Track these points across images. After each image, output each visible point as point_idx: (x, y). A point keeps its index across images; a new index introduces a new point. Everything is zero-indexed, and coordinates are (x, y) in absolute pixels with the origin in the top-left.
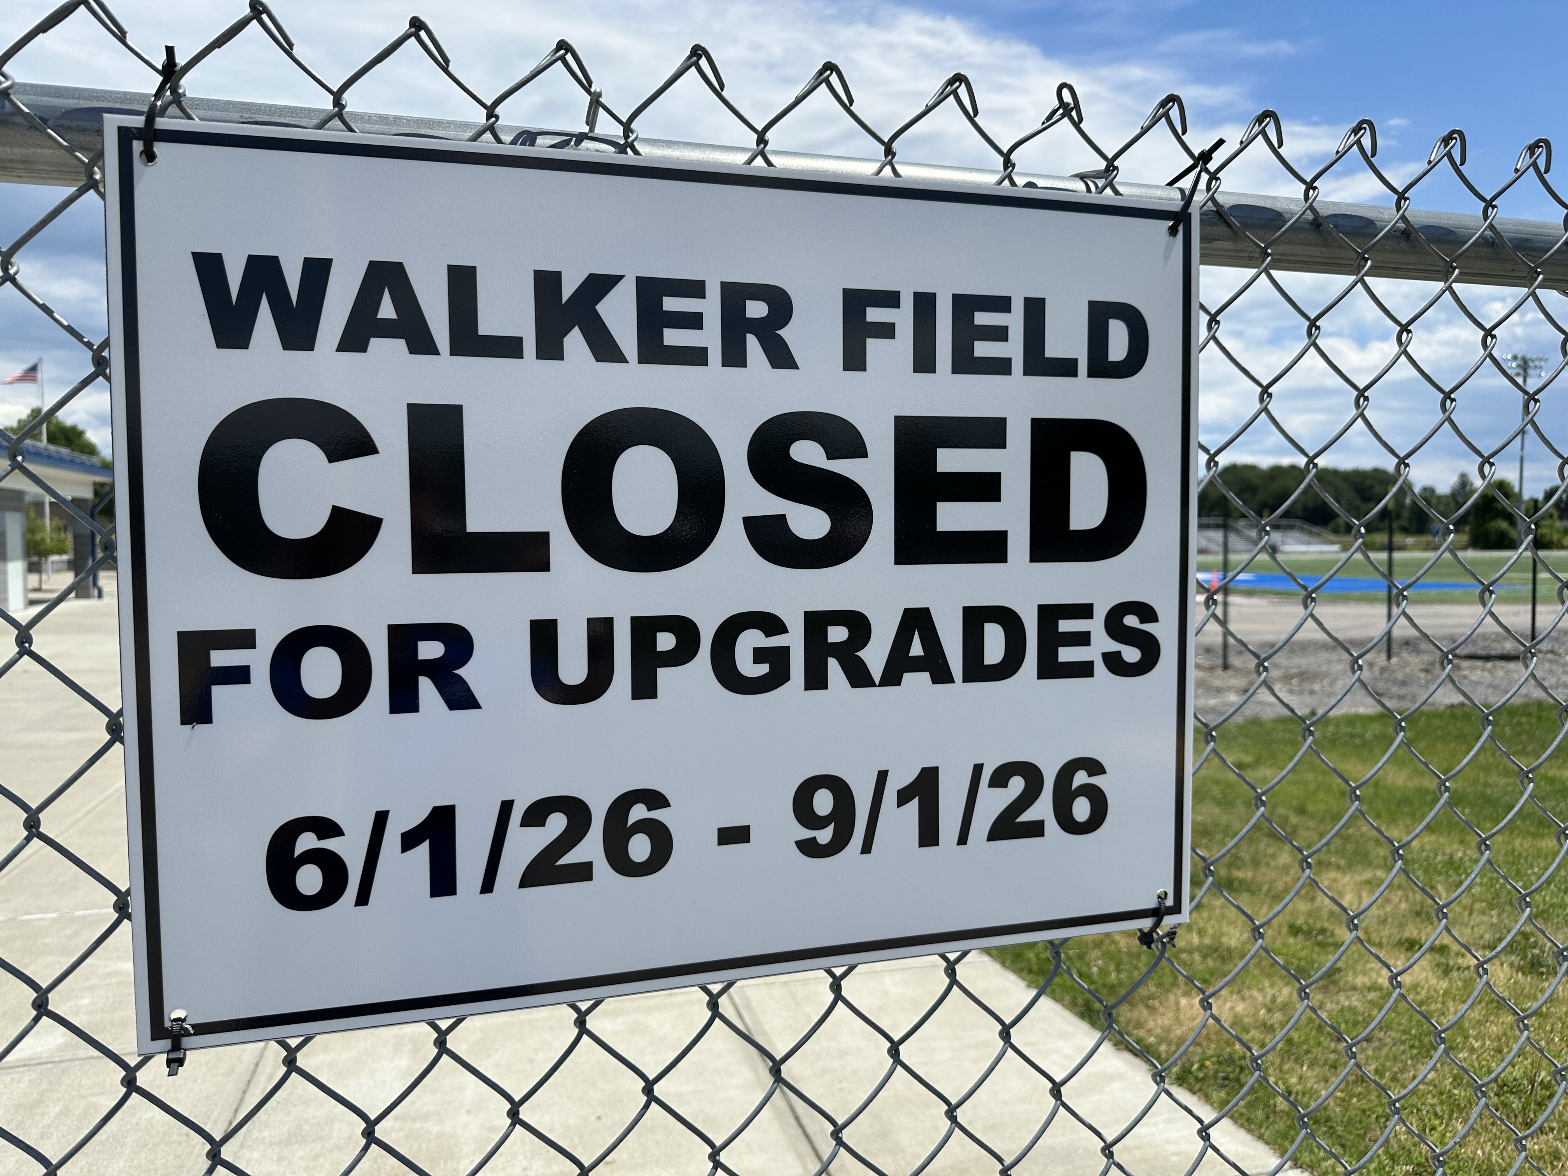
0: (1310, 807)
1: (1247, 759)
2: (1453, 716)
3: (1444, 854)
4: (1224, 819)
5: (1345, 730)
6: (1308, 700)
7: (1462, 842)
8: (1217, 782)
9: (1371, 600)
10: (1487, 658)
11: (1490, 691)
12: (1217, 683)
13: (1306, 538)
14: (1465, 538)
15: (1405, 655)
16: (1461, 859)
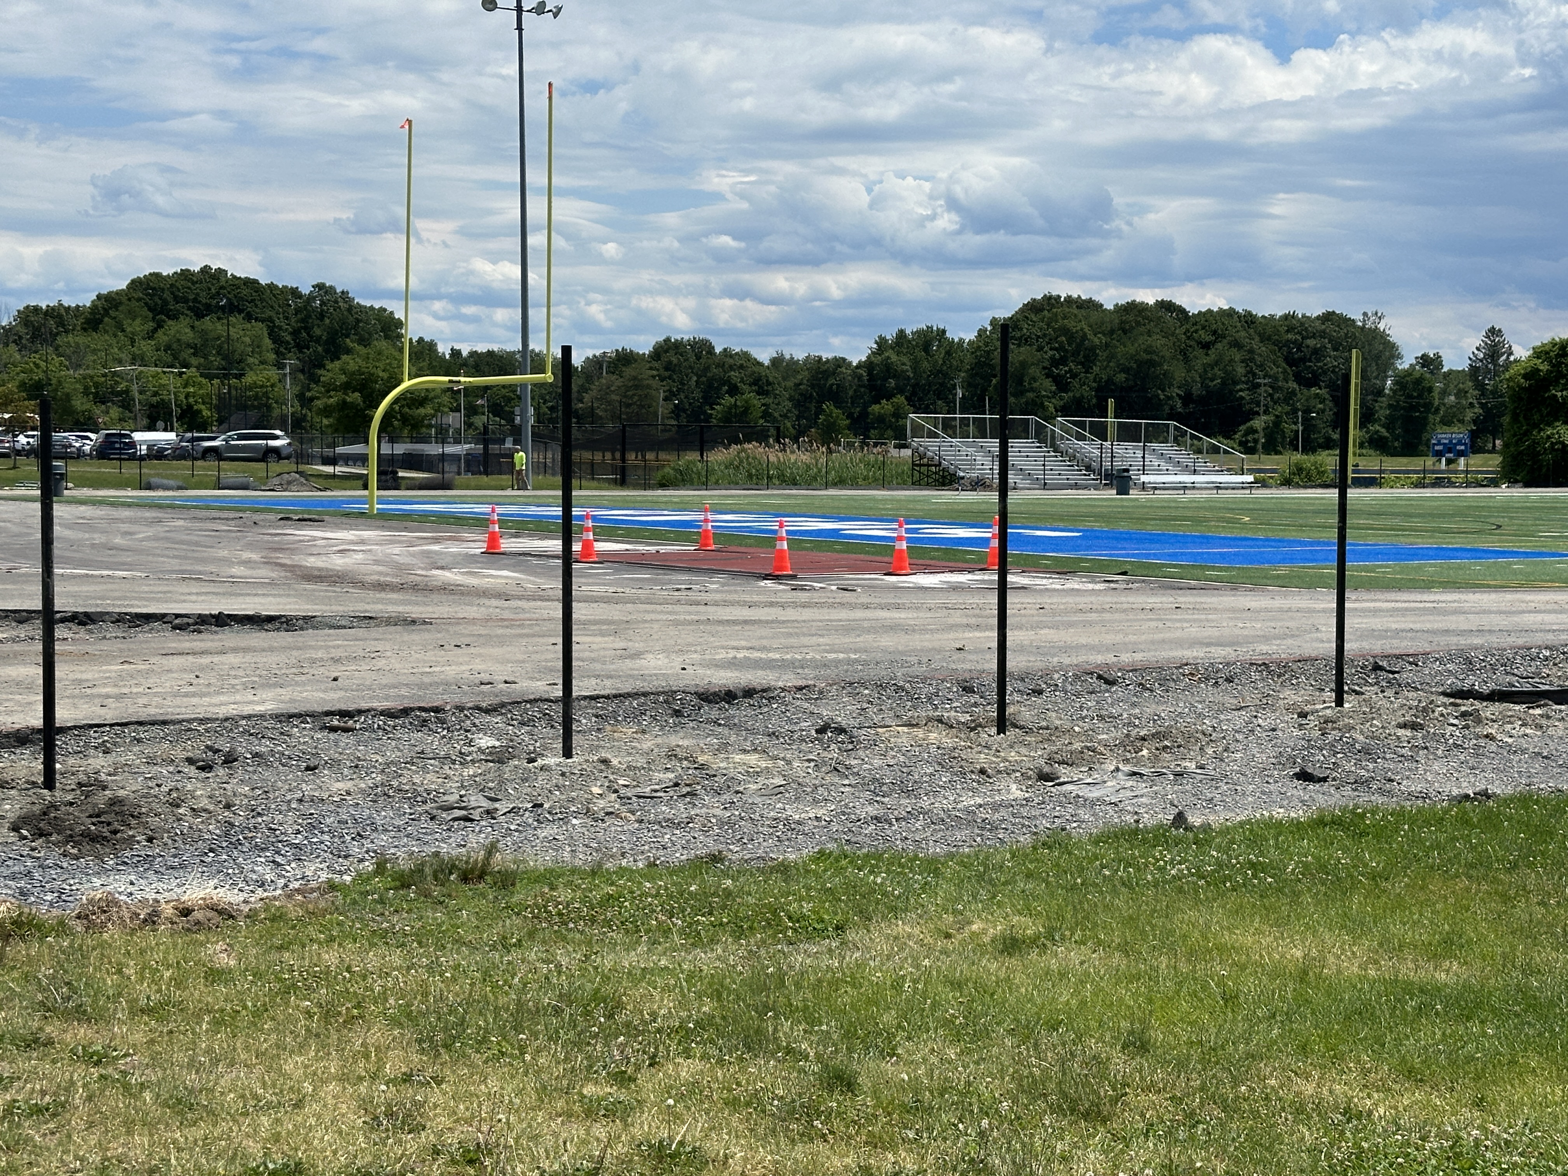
0: (1157, 1035)
1: (1030, 927)
2: (1465, 821)
3: (1441, 1135)
4: (959, 1076)
5: (1242, 855)
6: (1172, 792)
7: (1479, 1103)
8: (957, 985)
9: (1310, 584)
10: (1532, 698)
11: (1538, 765)
12: (982, 759)
13: (1185, 457)
14: (1492, 462)
15: (1370, 691)
16: (1477, 1143)
